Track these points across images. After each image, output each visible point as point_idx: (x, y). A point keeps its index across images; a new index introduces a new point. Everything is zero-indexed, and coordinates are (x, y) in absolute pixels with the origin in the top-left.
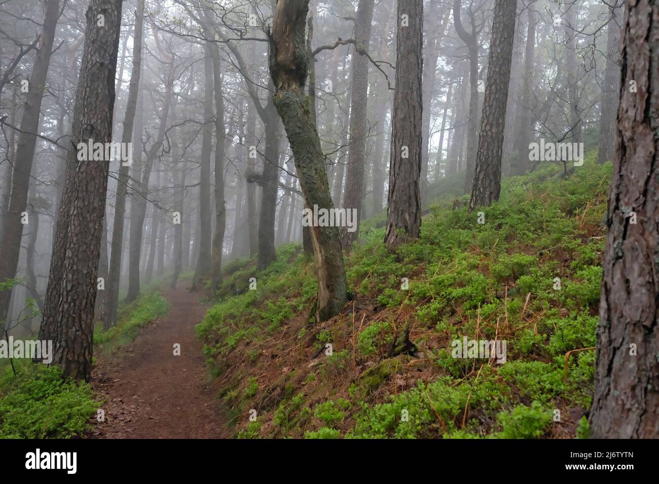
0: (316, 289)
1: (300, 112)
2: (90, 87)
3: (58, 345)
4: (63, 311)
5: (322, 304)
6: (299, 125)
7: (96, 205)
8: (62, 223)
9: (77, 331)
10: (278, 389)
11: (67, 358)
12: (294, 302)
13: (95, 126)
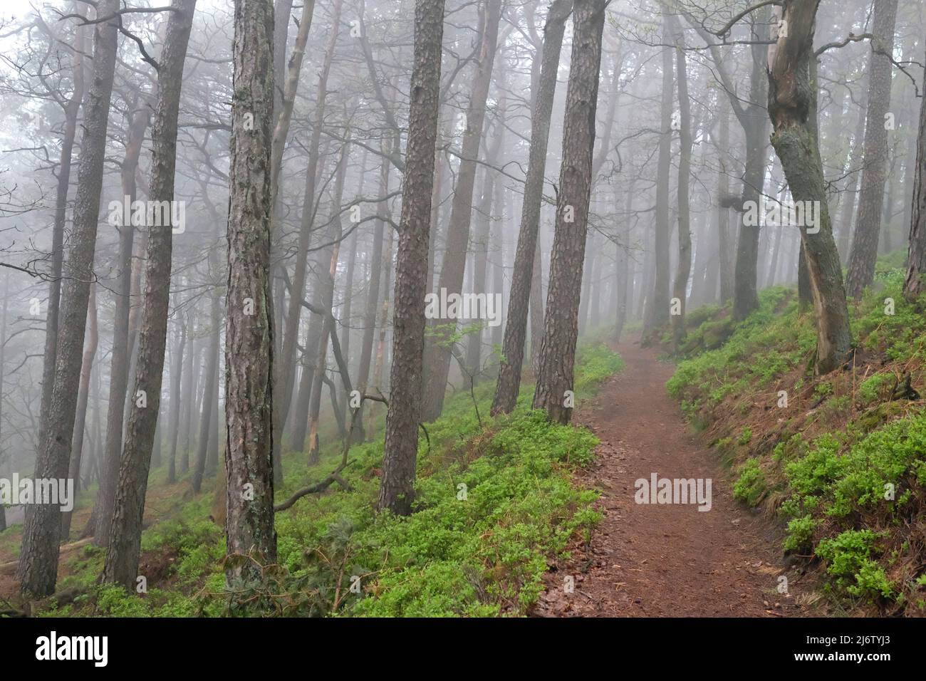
0: (814, 342)
1: (801, 152)
2: (571, 127)
3: (541, 389)
4: (546, 356)
5: (822, 357)
6: (800, 166)
7: (577, 249)
8: (520, 264)
9: (559, 375)
10: (774, 436)
11: (550, 402)
12: (788, 356)
13: (576, 167)
